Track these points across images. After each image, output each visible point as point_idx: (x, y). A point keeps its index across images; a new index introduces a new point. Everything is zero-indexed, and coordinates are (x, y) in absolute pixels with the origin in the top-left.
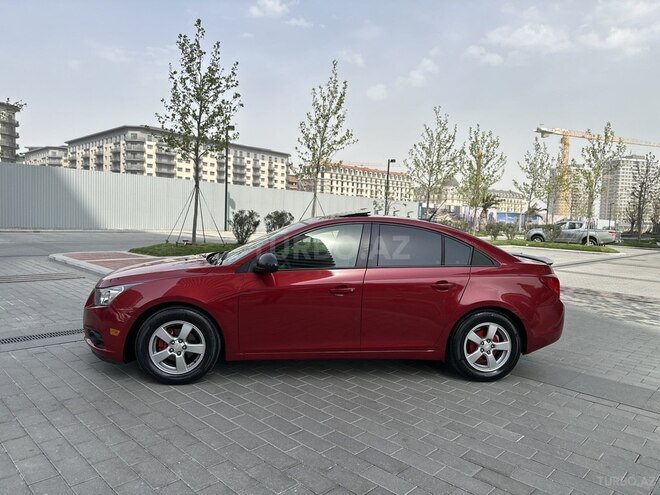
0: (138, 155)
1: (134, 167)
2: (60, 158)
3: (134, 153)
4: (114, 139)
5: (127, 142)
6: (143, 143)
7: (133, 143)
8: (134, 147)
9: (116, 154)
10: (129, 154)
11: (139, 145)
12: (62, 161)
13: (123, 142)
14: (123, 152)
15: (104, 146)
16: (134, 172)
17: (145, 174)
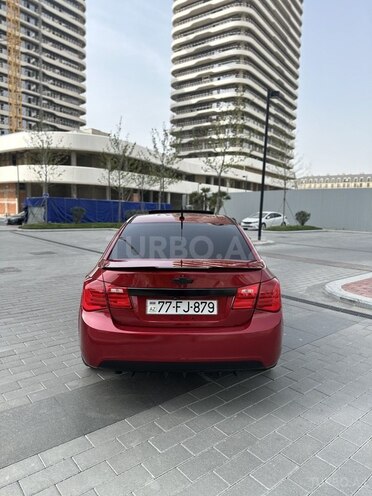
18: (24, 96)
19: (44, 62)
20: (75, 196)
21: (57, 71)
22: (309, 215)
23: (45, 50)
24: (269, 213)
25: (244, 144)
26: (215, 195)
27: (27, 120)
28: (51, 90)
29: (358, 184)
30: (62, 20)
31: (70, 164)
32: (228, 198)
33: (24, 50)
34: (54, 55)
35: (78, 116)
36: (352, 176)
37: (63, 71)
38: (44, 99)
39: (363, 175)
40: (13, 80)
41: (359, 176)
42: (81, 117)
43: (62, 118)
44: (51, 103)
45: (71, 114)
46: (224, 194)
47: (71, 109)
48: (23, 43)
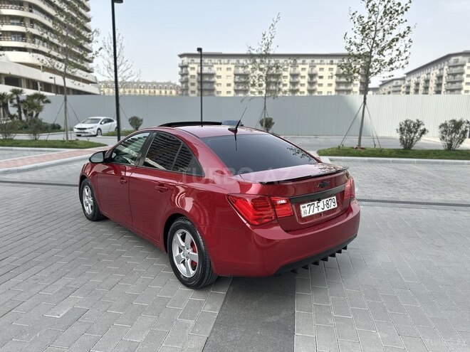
0: (458, 76)
1: (454, 87)
2: (400, 86)
3: (454, 75)
4: (439, 66)
5: (450, 67)
6: (463, 65)
7: (454, 67)
8: (454, 70)
9: (440, 77)
10: (450, 76)
11: (459, 68)
12: (402, 88)
13: (446, 67)
14: (445, 75)
15: (432, 73)
16: (452, 91)
17: (462, 92)
22: (142, 120)
24: (103, 118)
25: (37, 40)
26: (29, 97)
29: (152, 91)
32: (48, 102)
36: (147, 84)
39: (155, 83)
41: (152, 83)
46: (42, 97)
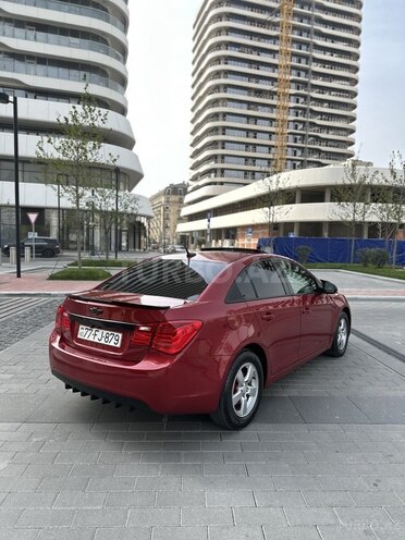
18: (291, 137)
19: (312, 99)
20: (326, 235)
21: (326, 104)
23: (314, 87)
27: (292, 160)
28: (318, 126)
30: (333, 51)
31: (323, 201)
33: (293, 91)
34: (323, 89)
35: (345, 148)
37: (332, 104)
38: (310, 136)
40: (280, 123)
42: (349, 148)
43: (327, 152)
44: (317, 138)
45: (337, 147)
47: (338, 141)
48: (293, 85)
